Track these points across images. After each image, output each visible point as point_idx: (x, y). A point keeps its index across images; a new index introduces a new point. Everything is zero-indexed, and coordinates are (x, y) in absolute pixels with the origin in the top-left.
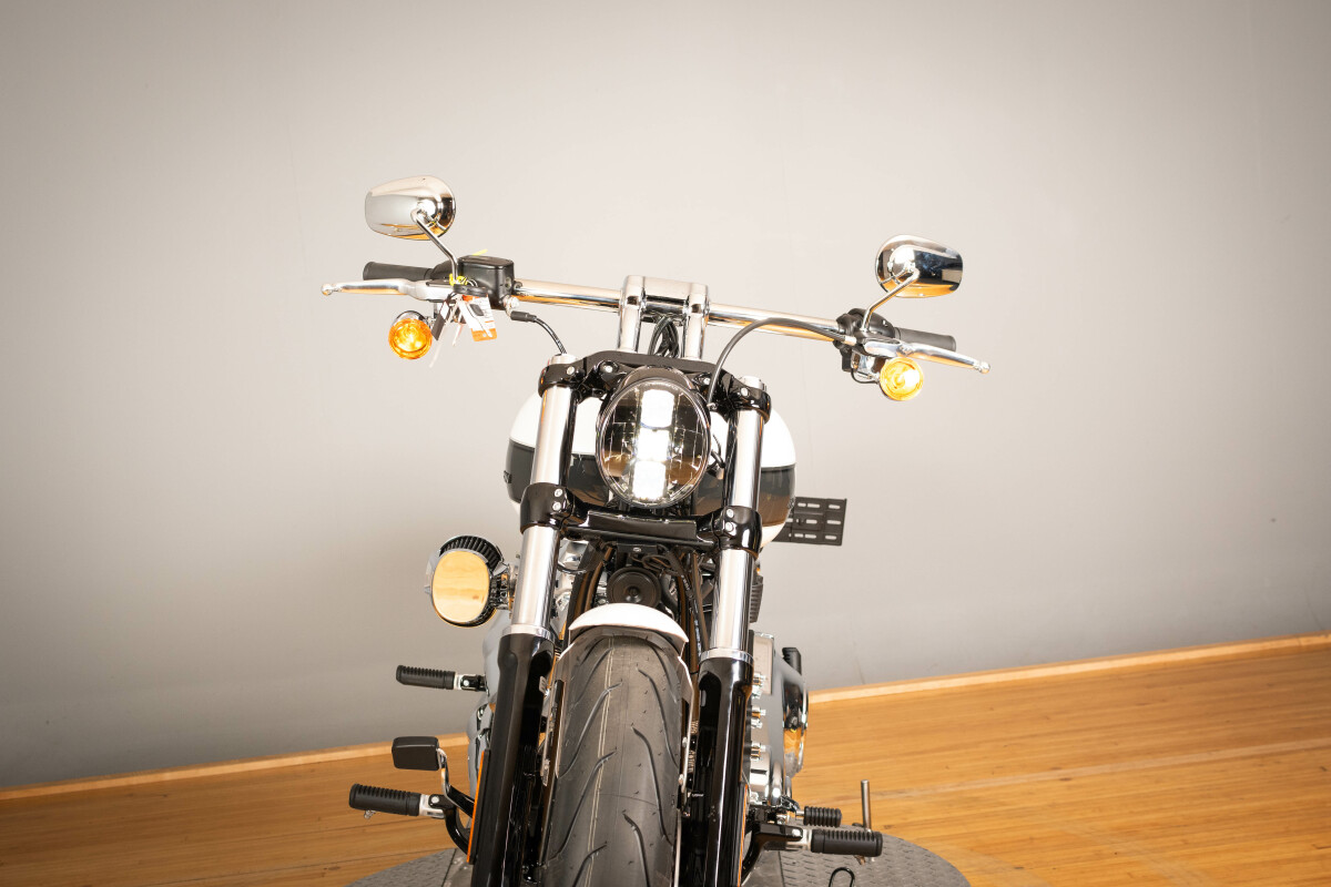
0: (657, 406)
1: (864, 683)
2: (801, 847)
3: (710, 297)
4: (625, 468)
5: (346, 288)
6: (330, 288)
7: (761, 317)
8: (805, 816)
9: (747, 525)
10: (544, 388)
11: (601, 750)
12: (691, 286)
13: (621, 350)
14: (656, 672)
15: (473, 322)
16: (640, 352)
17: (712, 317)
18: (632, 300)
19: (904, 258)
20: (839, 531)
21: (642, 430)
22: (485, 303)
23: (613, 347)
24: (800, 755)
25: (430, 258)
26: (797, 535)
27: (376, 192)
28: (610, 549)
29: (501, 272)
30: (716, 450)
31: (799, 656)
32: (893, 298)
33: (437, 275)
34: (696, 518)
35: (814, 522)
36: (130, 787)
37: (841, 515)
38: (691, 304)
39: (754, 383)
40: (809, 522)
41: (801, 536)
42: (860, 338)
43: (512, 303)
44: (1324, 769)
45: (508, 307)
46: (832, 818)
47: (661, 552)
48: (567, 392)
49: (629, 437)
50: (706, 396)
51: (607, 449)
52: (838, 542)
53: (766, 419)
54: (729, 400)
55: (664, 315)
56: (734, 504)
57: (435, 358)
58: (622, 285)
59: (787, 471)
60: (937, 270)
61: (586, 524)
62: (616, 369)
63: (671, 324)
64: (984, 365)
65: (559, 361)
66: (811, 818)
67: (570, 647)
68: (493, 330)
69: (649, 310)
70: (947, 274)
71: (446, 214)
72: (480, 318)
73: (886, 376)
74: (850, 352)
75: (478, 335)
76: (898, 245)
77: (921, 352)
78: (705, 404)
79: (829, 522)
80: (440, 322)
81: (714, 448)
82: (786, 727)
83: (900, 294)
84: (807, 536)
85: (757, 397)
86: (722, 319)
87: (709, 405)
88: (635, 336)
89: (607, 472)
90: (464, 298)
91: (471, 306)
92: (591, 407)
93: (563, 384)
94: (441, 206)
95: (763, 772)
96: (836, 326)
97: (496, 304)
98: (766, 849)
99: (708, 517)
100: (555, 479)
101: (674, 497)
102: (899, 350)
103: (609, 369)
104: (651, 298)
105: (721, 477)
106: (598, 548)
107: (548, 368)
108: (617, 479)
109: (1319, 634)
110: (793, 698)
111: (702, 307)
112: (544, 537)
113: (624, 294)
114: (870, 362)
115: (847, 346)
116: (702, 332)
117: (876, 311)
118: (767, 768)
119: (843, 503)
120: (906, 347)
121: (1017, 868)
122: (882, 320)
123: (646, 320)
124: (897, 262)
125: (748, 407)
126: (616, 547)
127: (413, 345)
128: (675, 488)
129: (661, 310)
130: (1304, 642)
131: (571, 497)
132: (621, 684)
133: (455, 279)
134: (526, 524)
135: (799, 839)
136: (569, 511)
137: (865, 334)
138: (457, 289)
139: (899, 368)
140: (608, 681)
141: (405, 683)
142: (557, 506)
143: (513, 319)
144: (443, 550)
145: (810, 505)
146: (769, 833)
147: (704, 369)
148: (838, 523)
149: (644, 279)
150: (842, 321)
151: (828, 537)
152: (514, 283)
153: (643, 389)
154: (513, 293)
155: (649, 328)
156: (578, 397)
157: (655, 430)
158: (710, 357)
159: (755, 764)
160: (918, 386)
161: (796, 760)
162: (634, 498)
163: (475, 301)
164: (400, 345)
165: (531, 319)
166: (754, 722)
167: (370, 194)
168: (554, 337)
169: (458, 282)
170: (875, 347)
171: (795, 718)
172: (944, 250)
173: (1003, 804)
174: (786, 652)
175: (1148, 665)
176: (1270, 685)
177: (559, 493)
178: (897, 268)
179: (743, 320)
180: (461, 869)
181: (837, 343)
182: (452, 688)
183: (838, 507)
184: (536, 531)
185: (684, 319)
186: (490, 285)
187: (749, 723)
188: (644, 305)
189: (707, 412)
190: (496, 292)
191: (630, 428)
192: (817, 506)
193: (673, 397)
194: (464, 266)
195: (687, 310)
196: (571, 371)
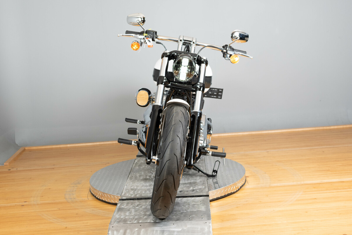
0: (185, 61)
1: (225, 132)
2: (209, 155)
3: (197, 41)
4: (178, 74)
5: (122, 35)
6: (119, 35)
7: (206, 45)
8: (210, 147)
9: (202, 87)
10: (162, 57)
11: (173, 124)
12: (193, 38)
13: (178, 50)
14: (184, 111)
15: (149, 44)
16: (182, 51)
17: (197, 45)
18: (181, 40)
19: (237, 35)
20: (221, 96)
21: (182, 66)
22: (151, 40)
23: (177, 50)
24: (210, 140)
25: (140, 30)
26: (212, 96)
27: (129, 16)
28: (174, 90)
29: (154, 33)
30: (197, 72)
31: (211, 120)
32: (234, 43)
33: (141, 33)
34: (192, 85)
35: (216, 93)
36: (60, 147)
37: (222, 92)
38: (193, 42)
39: (205, 58)
40: (215, 93)
41: (213, 96)
42: (227, 50)
43: (156, 40)
44: (324, 152)
45: (155, 41)
46: (216, 148)
47: (185, 91)
48: (167, 58)
49: (179, 67)
50: (195, 60)
51: (175, 70)
52: (221, 98)
53: (207, 66)
54: (200, 61)
55: (187, 44)
56: (200, 82)
57: (140, 50)
58: (179, 37)
59: (210, 77)
60: (244, 37)
61: (170, 85)
62: (177, 54)
63: (188, 46)
64: (252, 57)
65: (166, 52)
66: (212, 148)
67: (166, 108)
68: (152, 45)
69: (184, 43)
70: (246, 38)
71: (144, 21)
72: (150, 43)
73: (232, 59)
74: (225, 53)
75: (149, 46)
76: (236, 32)
77: (239, 54)
78: (195, 62)
79: (219, 94)
80: (142, 43)
81: (196, 71)
82: (208, 134)
83: (235, 42)
84: (214, 97)
85: (205, 61)
86: (199, 45)
87: (196, 62)
88: (181, 48)
89: (175, 74)
90: (147, 38)
91: (148, 40)
92: (172, 62)
93: (166, 57)
94: (143, 19)
95: (202, 140)
96: (222, 48)
97: (153, 40)
98: (202, 155)
99: (194, 84)
100: (164, 75)
101: (187, 80)
102: (235, 53)
103: (176, 54)
104: (185, 40)
105: (197, 77)
106: (172, 90)
107: (163, 53)
108: (176, 76)
109: (328, 126)
110: (209, 128)
111: (195, 43)
112: (162, 86)
113: (179, 39)
114: (228, 56)
115: (224, 52)
116: (195, 48)
117: (230, 45)
118: (203, 140)
119: (222, 90)
120: (236, 53)
121: (255, 167)
122: (231, 47)
123: (183, 45)
124: (235, 35)
125: (203, 63)
126: (175, 90)
127: (136, 47)
128: (188, 78)
129: (186, 43)
130: (325, 128)
131: (167, 79)
132: (177, 112)
133: (145, 34)
134: (158, 84)
135: (209, 153)
136: (167, 81)
137: (228, 50)
138: (146, 36)
139: (234, 57)
140: (174, 112)
141: (127, 122)
142: (164, 81)
143: (156, 43)
144: (139, 90)
145: (215, 90)
146: (203, 151)
147: (195, 55)
148: (221, 94)
149: (183, 36)
150: (223, 47)
151: (219, 97)
152: (157, 36)
153: (182, 58)
154: (157, 38)
155: (184, 46)
156: (169, 60)
157: (185, 66)
158: (196, 53)
159: (201, 138)
160: (238, 61)
161: (209, 141)
162: (180, 80)
163: (149, 39)
164: (133, 47)
165: (160, 43)
166: (201, 130)
167: (128, 16)
168: (165, 47)
169: (145, 35)
170: (230, 52)
171: (209, 132)
172: (245, 33)
173: (253, 156)
174: (208, 119)
175: (290, 132)
176: (316, 136)
177: (165, 78)
178: (235, 37)
179: (203, 45)
180: (137, 162)
181: (222, 51)
182: (137, 123)
183: (221, 90)
184: (160, 85)
185: (191, 45)
186: (152, 36)
187: (200, 131)
188: (183, 42)
189: (195, 63)
190: (153, 37)
191: (179, 66)
192: (217, 90)
193: (188, 60)
194: (147, 32)
195: (192, 43)
196: (168, 54)
